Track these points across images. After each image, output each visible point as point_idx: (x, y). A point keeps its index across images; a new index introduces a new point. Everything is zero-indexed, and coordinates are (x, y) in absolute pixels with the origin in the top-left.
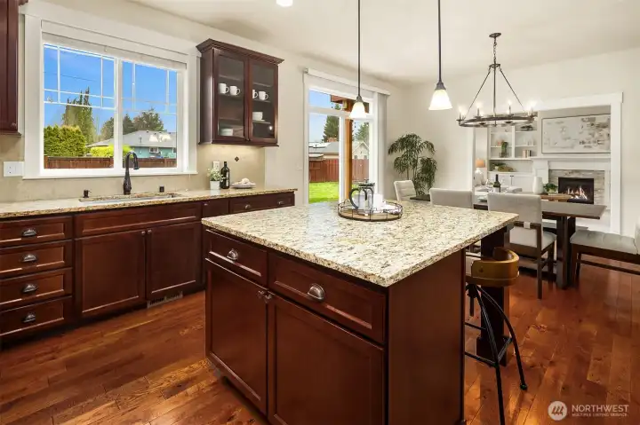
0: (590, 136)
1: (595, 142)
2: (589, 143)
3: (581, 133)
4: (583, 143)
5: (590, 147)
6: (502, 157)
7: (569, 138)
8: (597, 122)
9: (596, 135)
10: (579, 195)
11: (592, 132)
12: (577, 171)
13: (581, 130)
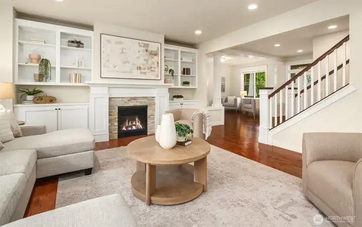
0: (145, 62)
1: (148, 69)
2: (144, 69)
3: (138, 58)
4: (139, 68)
5: (145, 73)
6: (39, 81)
7: (128, 62)
8: (150, 49)
9: (150, 62)
10: (135, 125)
11: (146, 57)
12: (135, 99)
13: (138, 55)
